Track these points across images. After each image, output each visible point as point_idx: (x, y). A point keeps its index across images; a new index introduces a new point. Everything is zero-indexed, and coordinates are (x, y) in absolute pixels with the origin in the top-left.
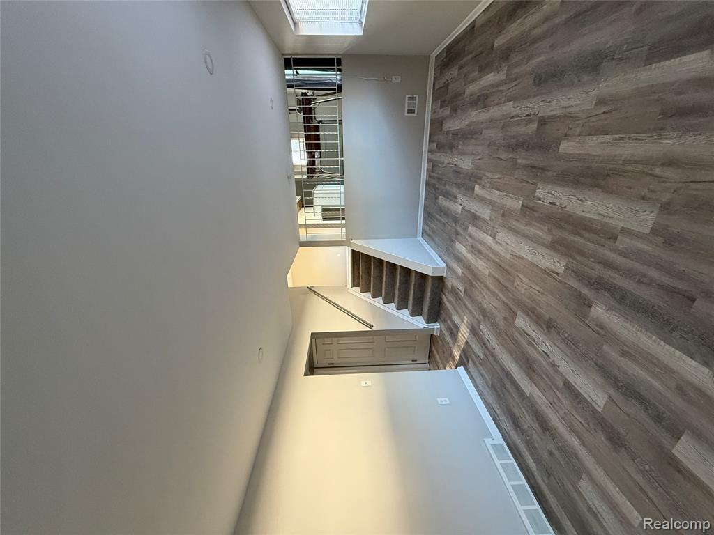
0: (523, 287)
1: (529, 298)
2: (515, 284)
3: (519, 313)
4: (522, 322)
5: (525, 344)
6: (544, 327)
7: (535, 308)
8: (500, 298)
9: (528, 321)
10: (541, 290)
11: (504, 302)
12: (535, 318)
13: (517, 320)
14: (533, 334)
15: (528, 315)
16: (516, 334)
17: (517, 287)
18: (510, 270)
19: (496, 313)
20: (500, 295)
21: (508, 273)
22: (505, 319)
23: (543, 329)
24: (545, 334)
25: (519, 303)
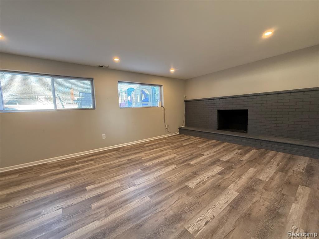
0: (174, 178)
1: (181, 177)
2: (170, 181)
3: (186, 184)
4: (192, 184)
5: (204, 186)
6: (195, 175)
7: (186, 176)
8: (172, 193)
9: (192, 181)
10: (179, 173)
11: (177, 192)
12: (190, 178)
13: (190, 186)
14: (198, 181)
15: (188, 180)
16: (199, 189)
17: (172, 181)
18: (161, 182)
19: (181, 201)
20: (170, 193)
21: (161, 183)
22: (188, 194)
23: (196, 176)
24: (199, 176)
25: (180, 183)
